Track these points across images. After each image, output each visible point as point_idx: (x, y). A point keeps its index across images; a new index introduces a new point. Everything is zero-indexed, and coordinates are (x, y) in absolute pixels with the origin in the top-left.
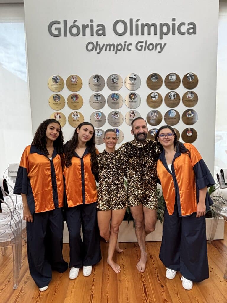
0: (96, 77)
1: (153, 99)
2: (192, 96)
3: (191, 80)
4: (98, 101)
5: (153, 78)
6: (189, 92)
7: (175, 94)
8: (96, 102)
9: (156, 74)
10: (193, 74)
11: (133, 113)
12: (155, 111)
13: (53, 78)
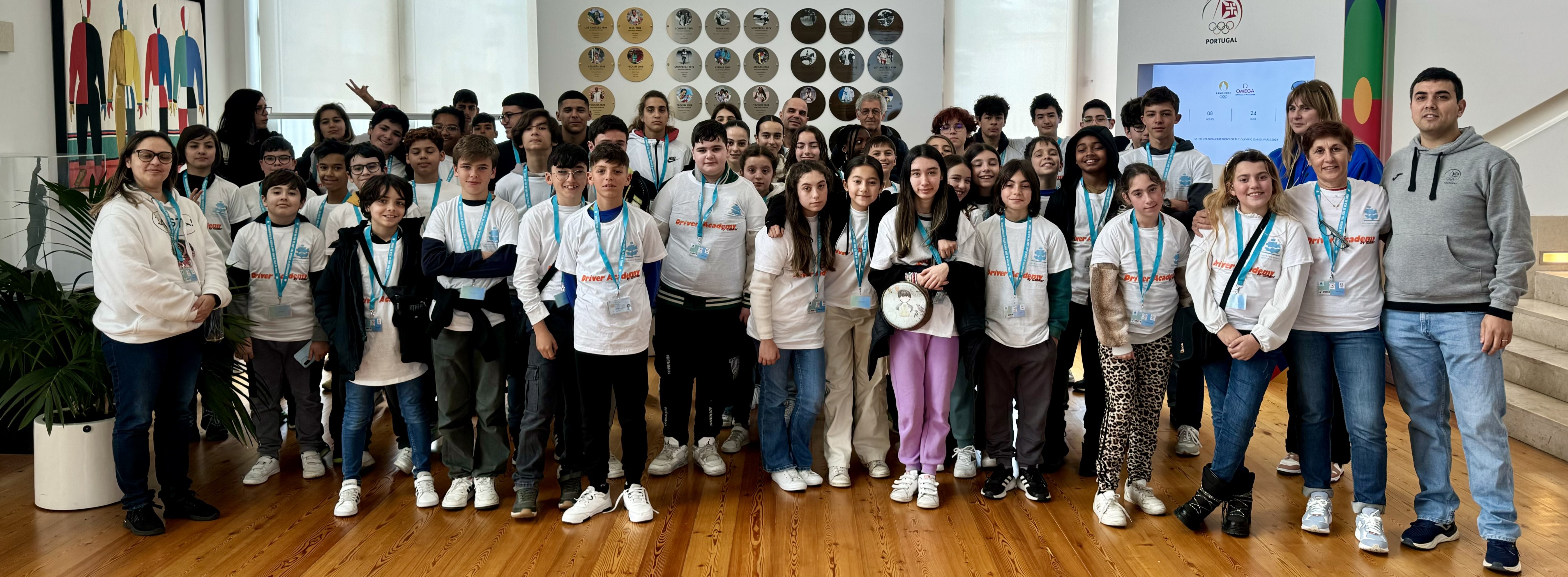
0: (681, 14)
1: (806, 62)
2: (890, 59)
3: (886, 23)
4: (685, 65)
5: (805, 17)
6: (883, 49)
7: (853, 53)
8: (682, 65)
9: (812, 10)
10: (890, 12)
11: (762, 91)
12: (810, 89)
13: (590, 14)
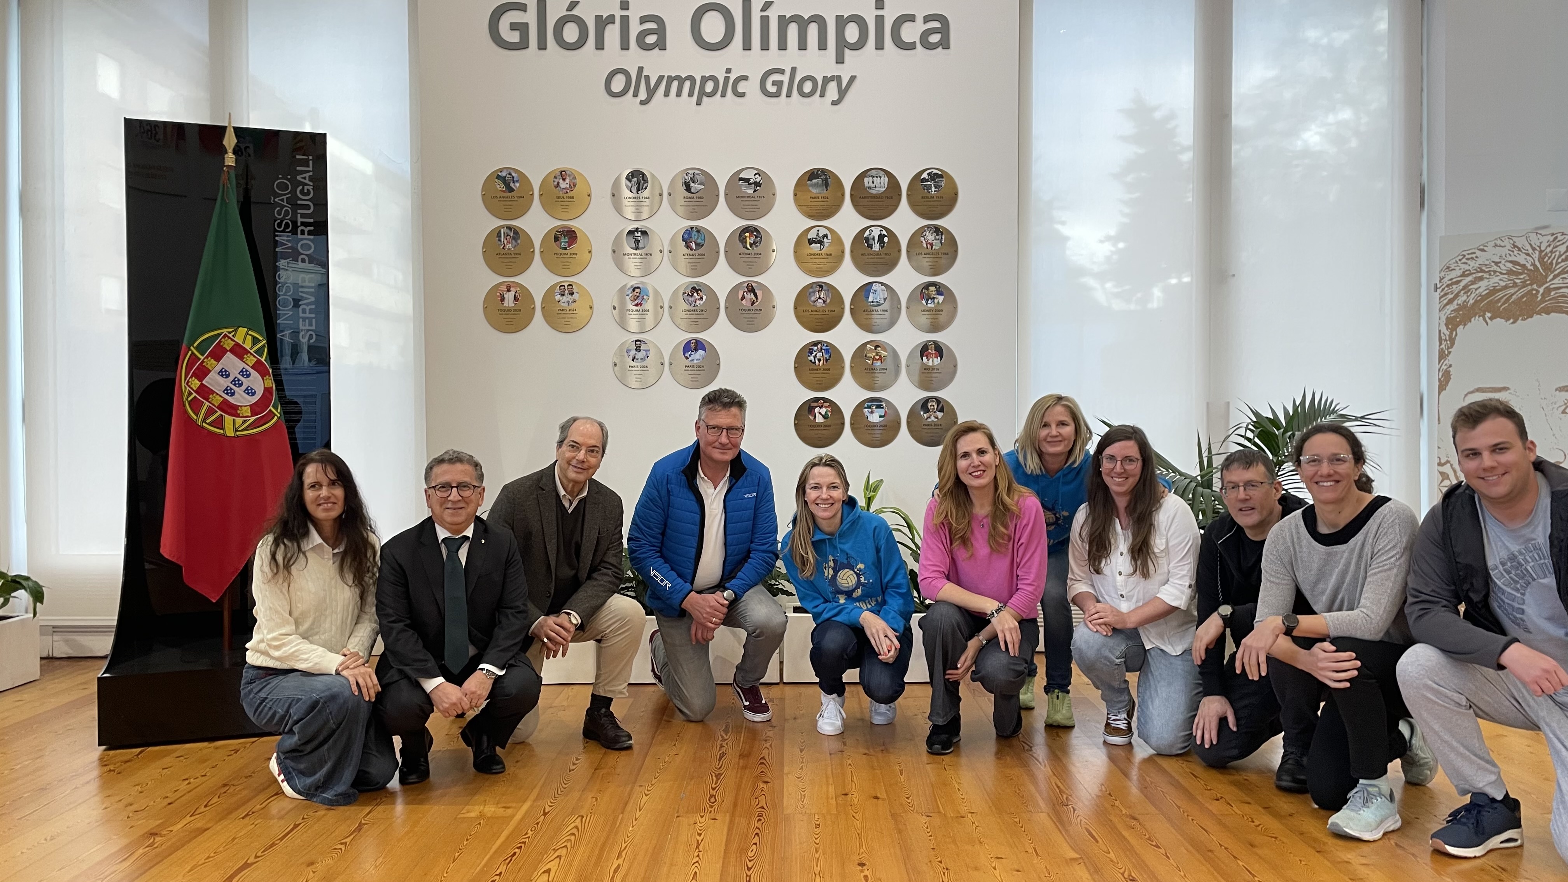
1: (815, 247)
2: (939, 241)
4: (639, 252)
5: (815, 181)
6: (928, 226)
8: (634, 252)
9: (824, 171)
10: (940, 173)
11: (751, 290)
12: (821, 286)
13: (498, 177)
